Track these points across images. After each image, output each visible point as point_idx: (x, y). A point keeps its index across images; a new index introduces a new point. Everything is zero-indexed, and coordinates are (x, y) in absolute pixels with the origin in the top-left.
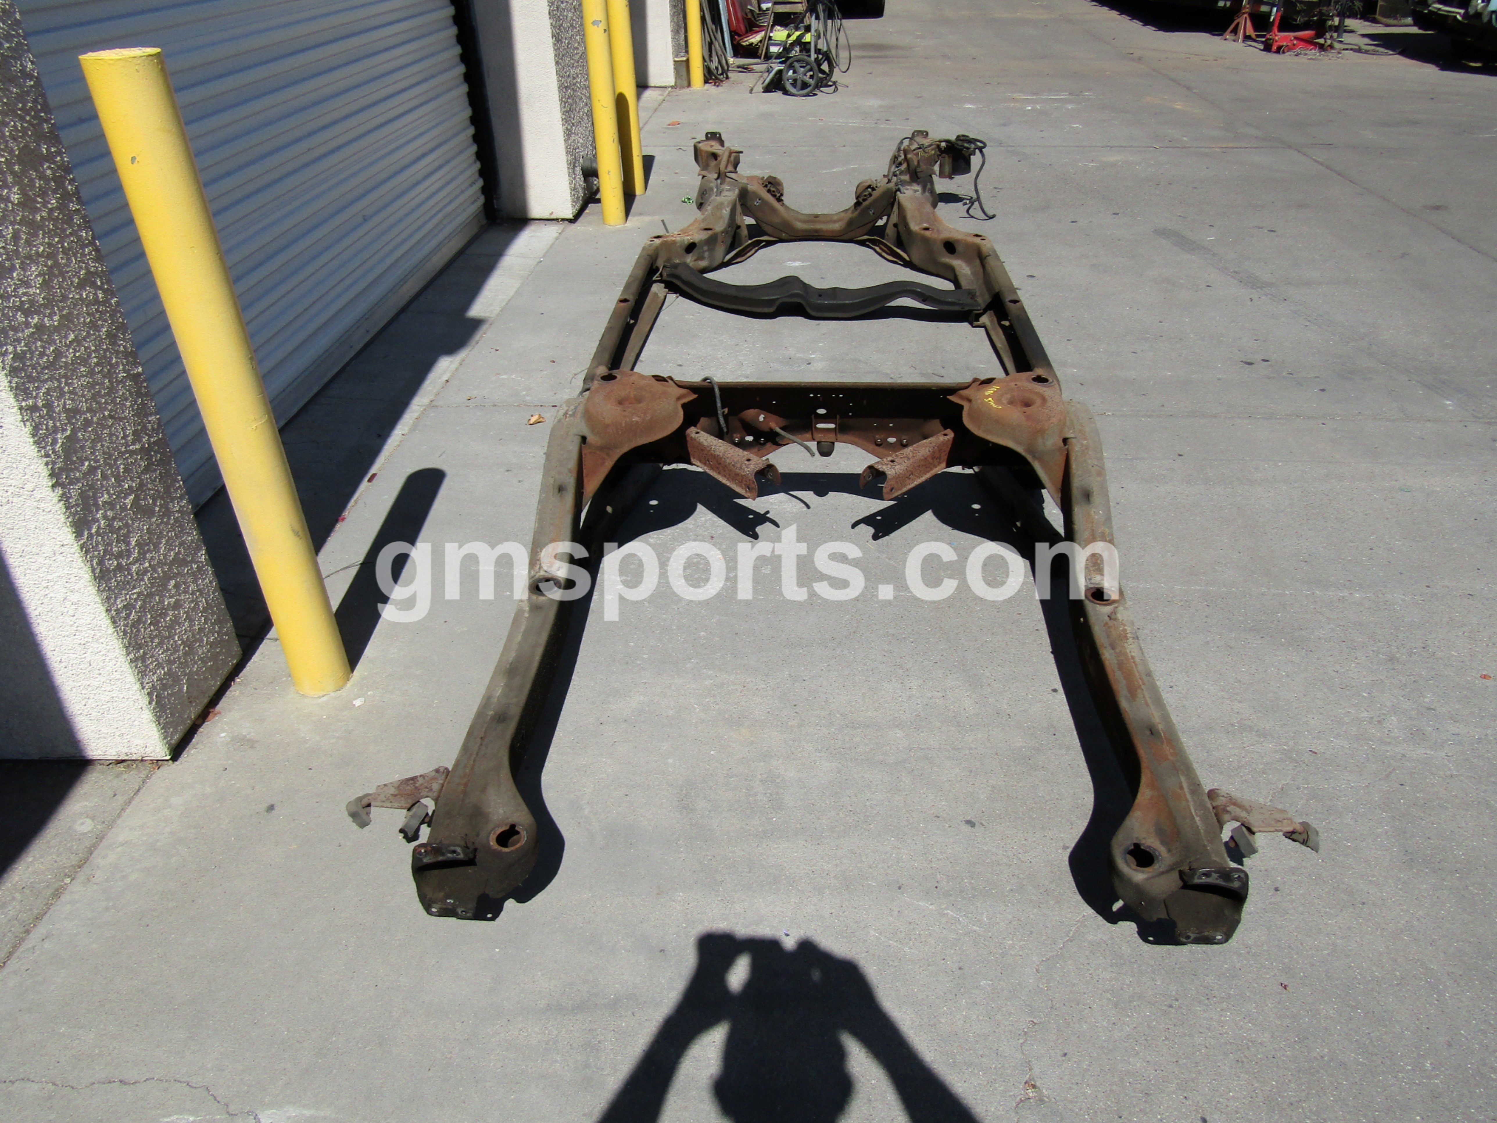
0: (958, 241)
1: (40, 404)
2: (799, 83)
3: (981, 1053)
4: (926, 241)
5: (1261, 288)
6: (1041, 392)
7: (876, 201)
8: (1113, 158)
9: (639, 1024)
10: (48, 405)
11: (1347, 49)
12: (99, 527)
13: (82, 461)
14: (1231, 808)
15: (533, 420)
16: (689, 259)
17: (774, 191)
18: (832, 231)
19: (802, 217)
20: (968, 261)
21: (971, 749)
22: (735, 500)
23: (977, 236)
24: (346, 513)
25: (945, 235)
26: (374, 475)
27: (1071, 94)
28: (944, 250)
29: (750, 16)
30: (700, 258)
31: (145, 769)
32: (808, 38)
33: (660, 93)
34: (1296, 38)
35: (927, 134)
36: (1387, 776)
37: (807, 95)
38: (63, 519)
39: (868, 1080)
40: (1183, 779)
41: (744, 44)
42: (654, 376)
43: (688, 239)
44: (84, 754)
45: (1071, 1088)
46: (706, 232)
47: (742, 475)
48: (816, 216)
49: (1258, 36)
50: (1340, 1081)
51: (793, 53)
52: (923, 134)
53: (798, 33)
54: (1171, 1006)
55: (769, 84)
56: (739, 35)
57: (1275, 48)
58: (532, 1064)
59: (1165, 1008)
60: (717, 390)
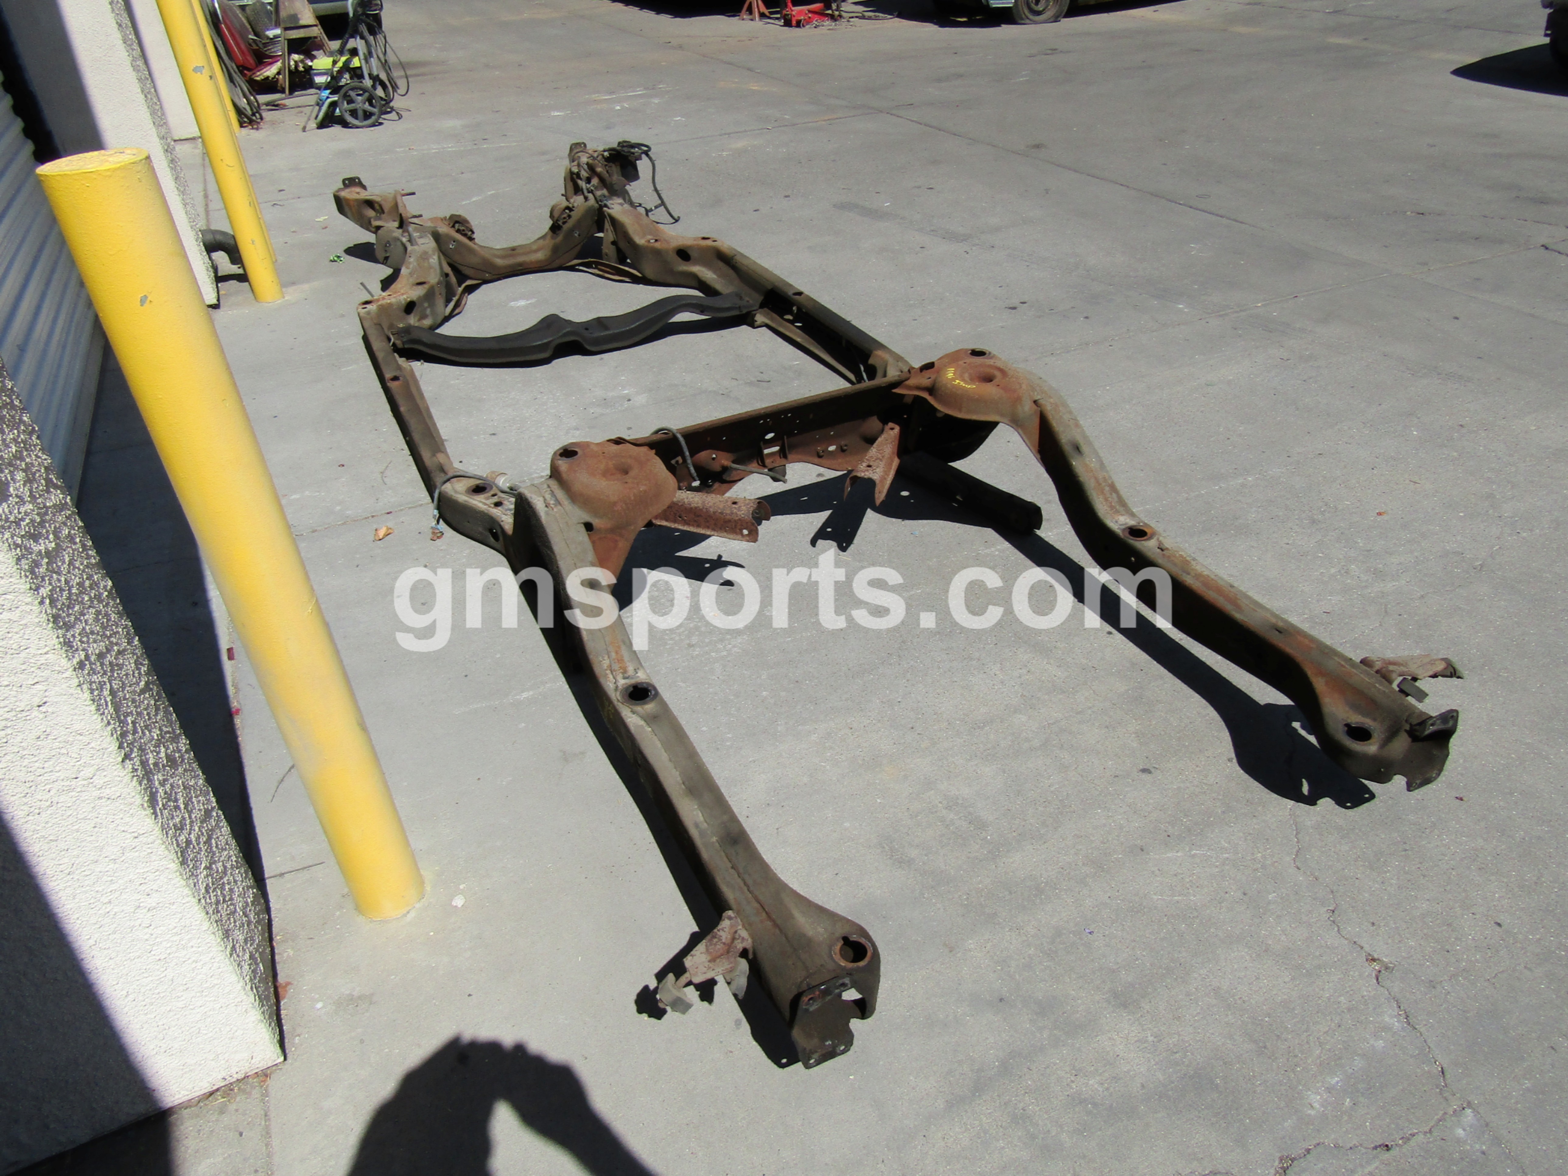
0: (690, 247)
2: (360, 113)
3: (1318, 954)
4: (657, 253)
5: (965, 240)
6: (992, 363)
7: (579, 222)
8: (740, 144)
9: (1042, 1075)
11: (852, 17)
14: (1391, 668)
15: (381, 533)
16: (412, 320)
17: (463, 230)
18: (540, 261)
19: (498, 253)
20: (707, 264)
21: (1090, 708)
22: (677, 554)
23: (704, 238)
24: (234, 704)
25: (676, 243)
26: (230, 650)
27: (645, 89)
28: (679, 259)
29: (255, 47)
30: (423, 317)
31: (253, 1087)
32: (356, 62)
33: (192, 146)
34: (810, 11)
35: (585, 145)
36: (1386, 612)
37: (373, 125)
38: (139, 800)
39: (1262, 1020)
40: (1336, 658)
41: (258, 79)
42: (608, 441)
43: (402, 302)
44: (160, 1105)
45: (1399, 948)
46: (420, 287)
47: (735, 521)
48: (513, 249)
49: (771, 13)
50: (1548, 851)
51: (343, 82)
52: (580, 146)
53: (343, 59)
54: (1406, 850)
55: (324, 119)
56: (249, 70)
57: (794, 23)
58: (983, 1162)
59: (1404, 853)
60: (681, 439)
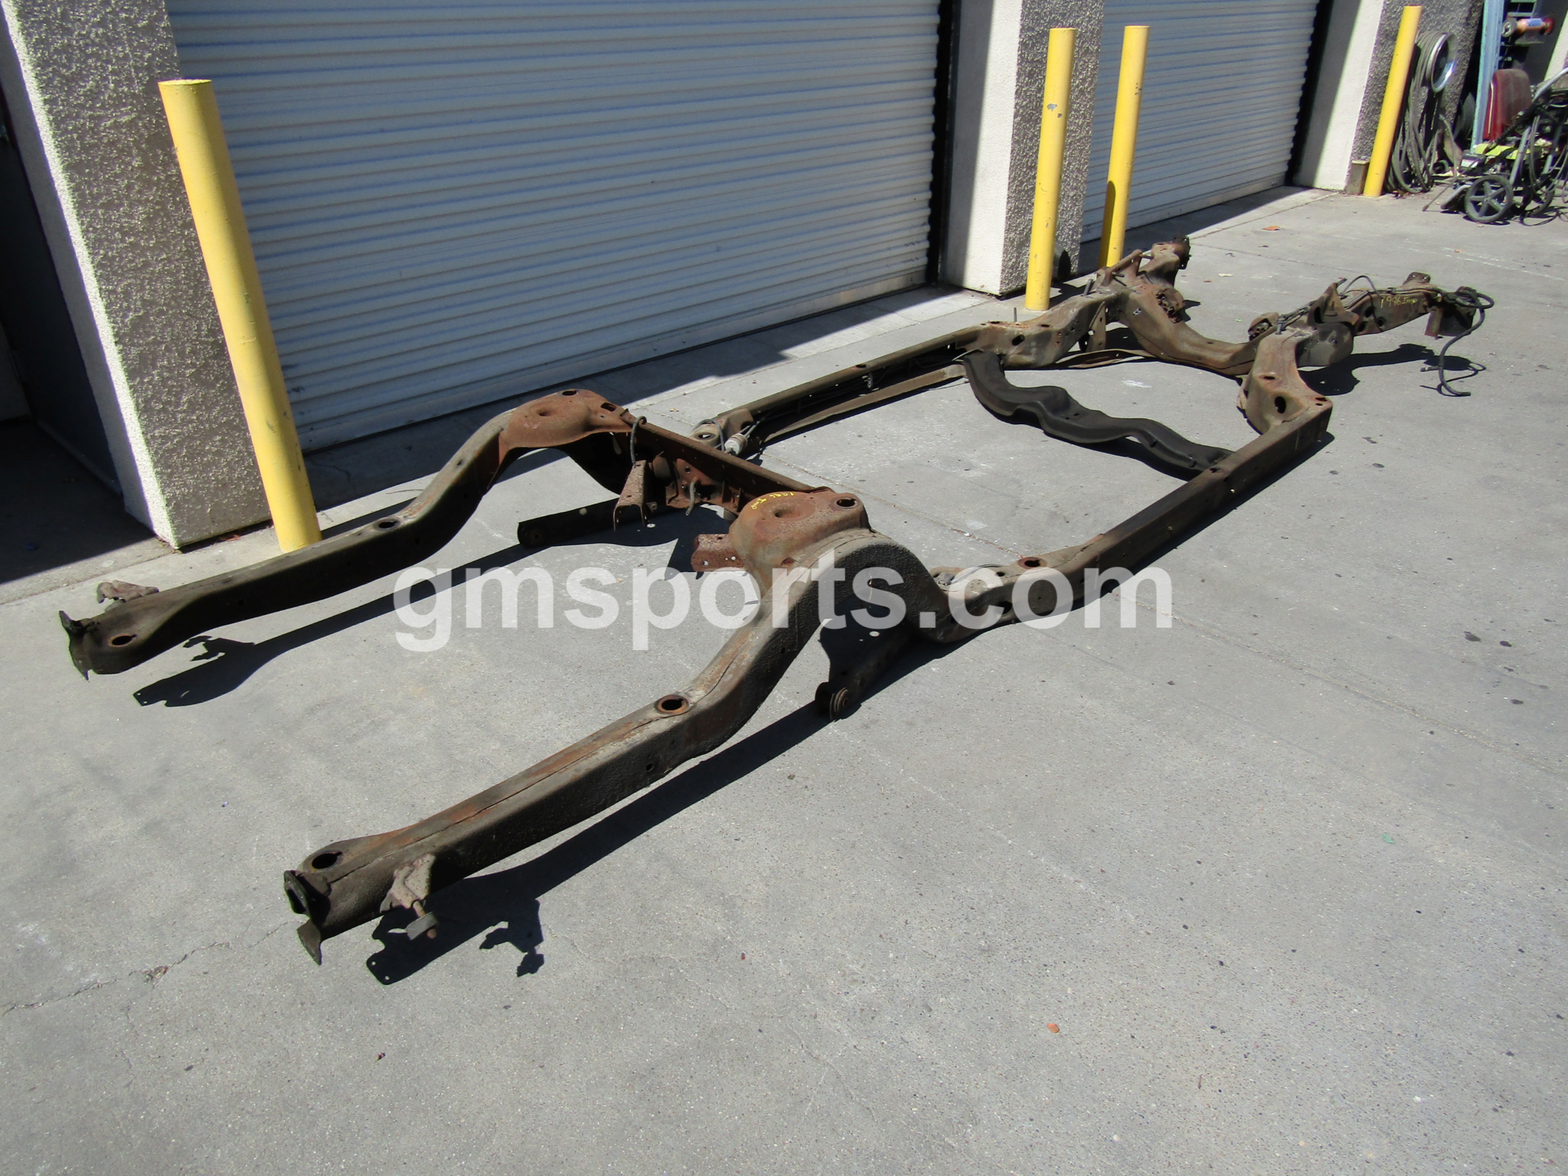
1: (119, 290)
2: (1483, 207)
10: (127, 294)
12: (152, 380)
13: (148, 334)
17: (1166, 305)
19: (1194, 340)
25: (1282, 389)
30: (1026, 352)
37: (1493, 223)
43: (1018, 331)
46: (1041, 328)
48: (1211, 342)
55: (1448, 203)
